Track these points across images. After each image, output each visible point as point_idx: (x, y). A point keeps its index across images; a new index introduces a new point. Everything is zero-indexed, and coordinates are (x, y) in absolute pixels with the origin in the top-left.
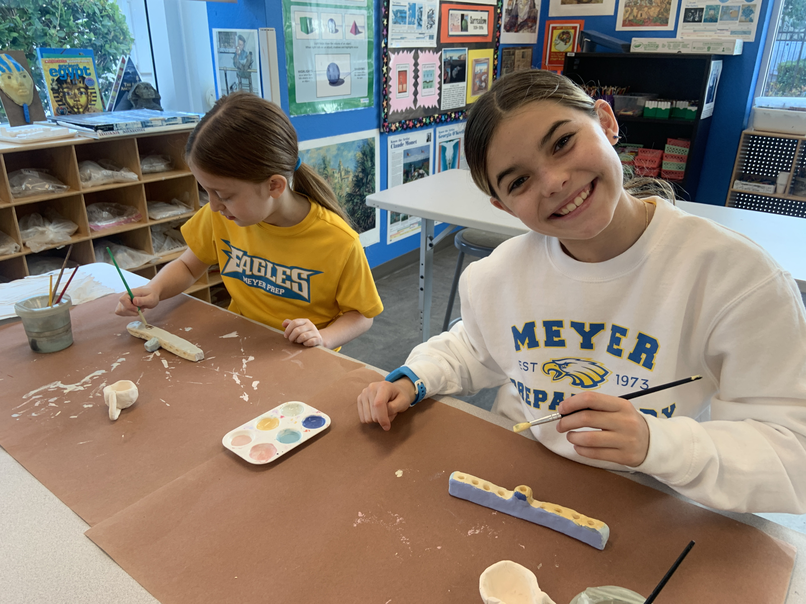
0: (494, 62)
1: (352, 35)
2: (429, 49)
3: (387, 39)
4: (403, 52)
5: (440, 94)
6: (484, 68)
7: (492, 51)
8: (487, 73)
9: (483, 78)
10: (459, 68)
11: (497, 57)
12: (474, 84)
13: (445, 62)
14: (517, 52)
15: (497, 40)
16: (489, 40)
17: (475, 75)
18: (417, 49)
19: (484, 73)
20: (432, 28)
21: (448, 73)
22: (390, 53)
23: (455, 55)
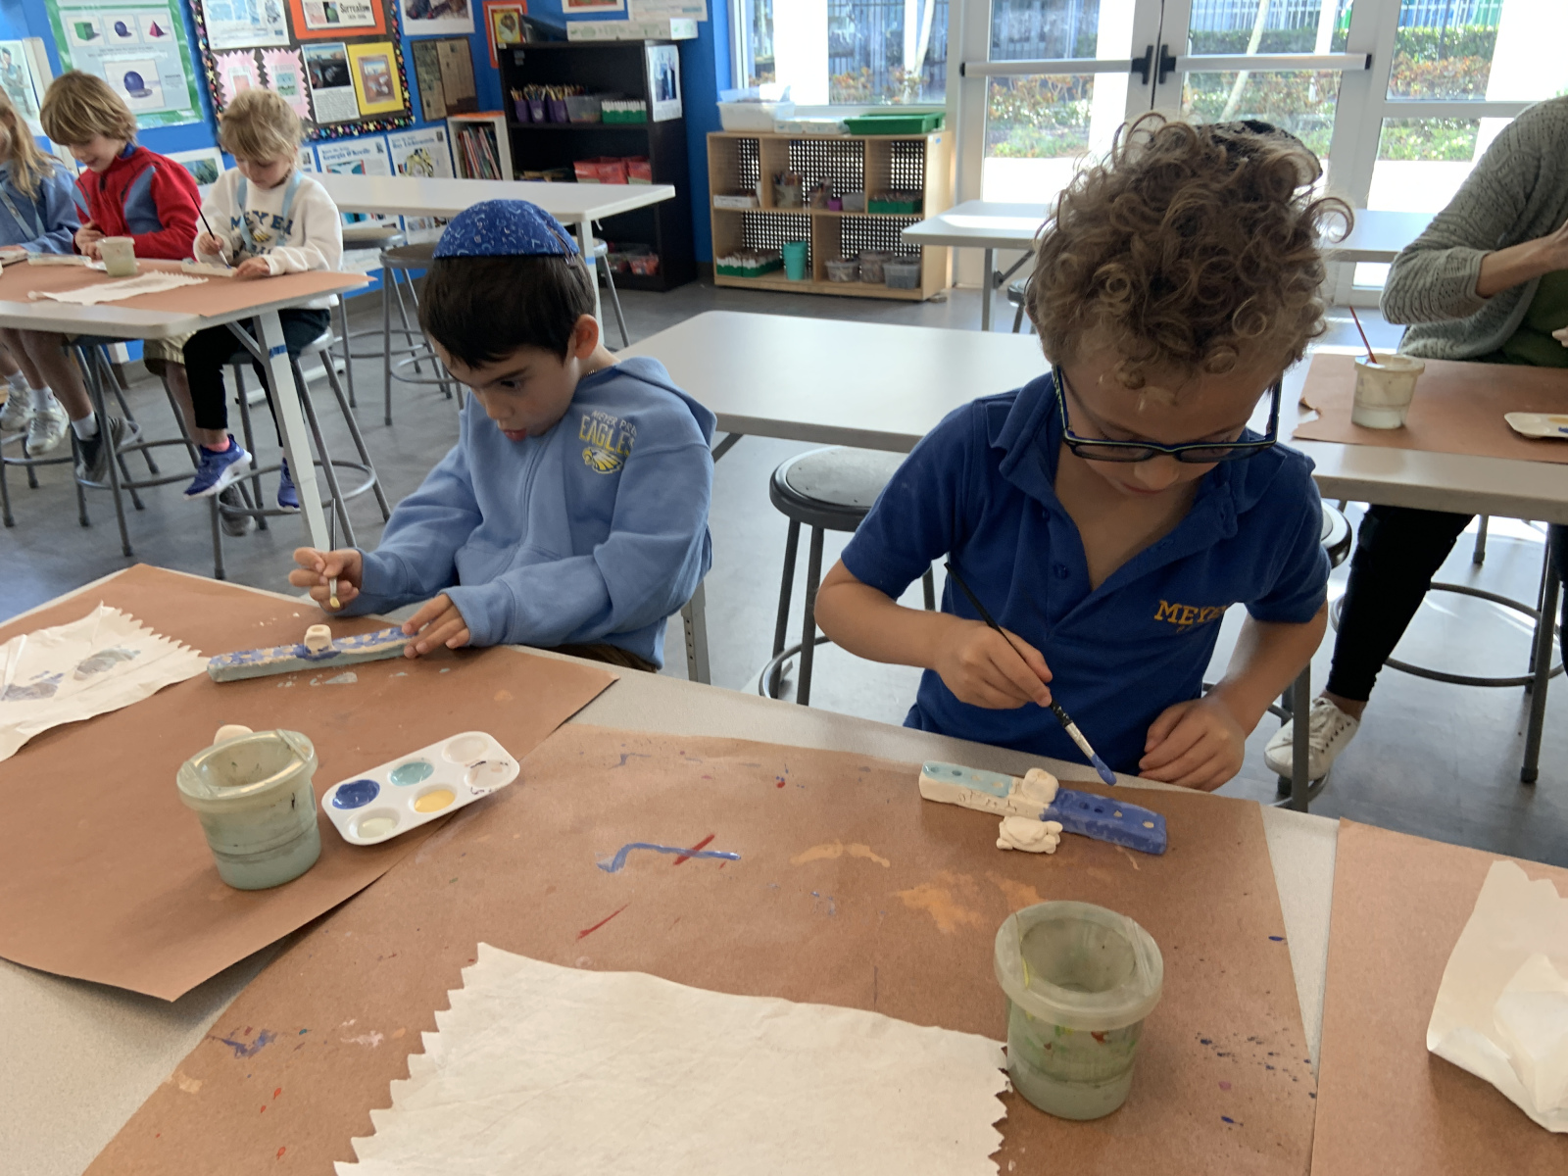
0: (397, 60)
1: (154, 39)
2: (279, 48)
3: (207, 39)
4: (236, 53)
5: (311, 103)
6: (381, 67)
7: (389, 46)
8: (388, 73)
9: (382, 80)
10: (334, 69)
11: (401, 54)
12: (367, 89)
13: (309, 63)
14: (439, 45)
15: (394, 30)
16: (382, 30)
17: (366, 78)
18: (258, 49)
19: (382, 74)
20: (277, 23)
21: (318, 76)
22: (215, 55)
23: (326, 53)
